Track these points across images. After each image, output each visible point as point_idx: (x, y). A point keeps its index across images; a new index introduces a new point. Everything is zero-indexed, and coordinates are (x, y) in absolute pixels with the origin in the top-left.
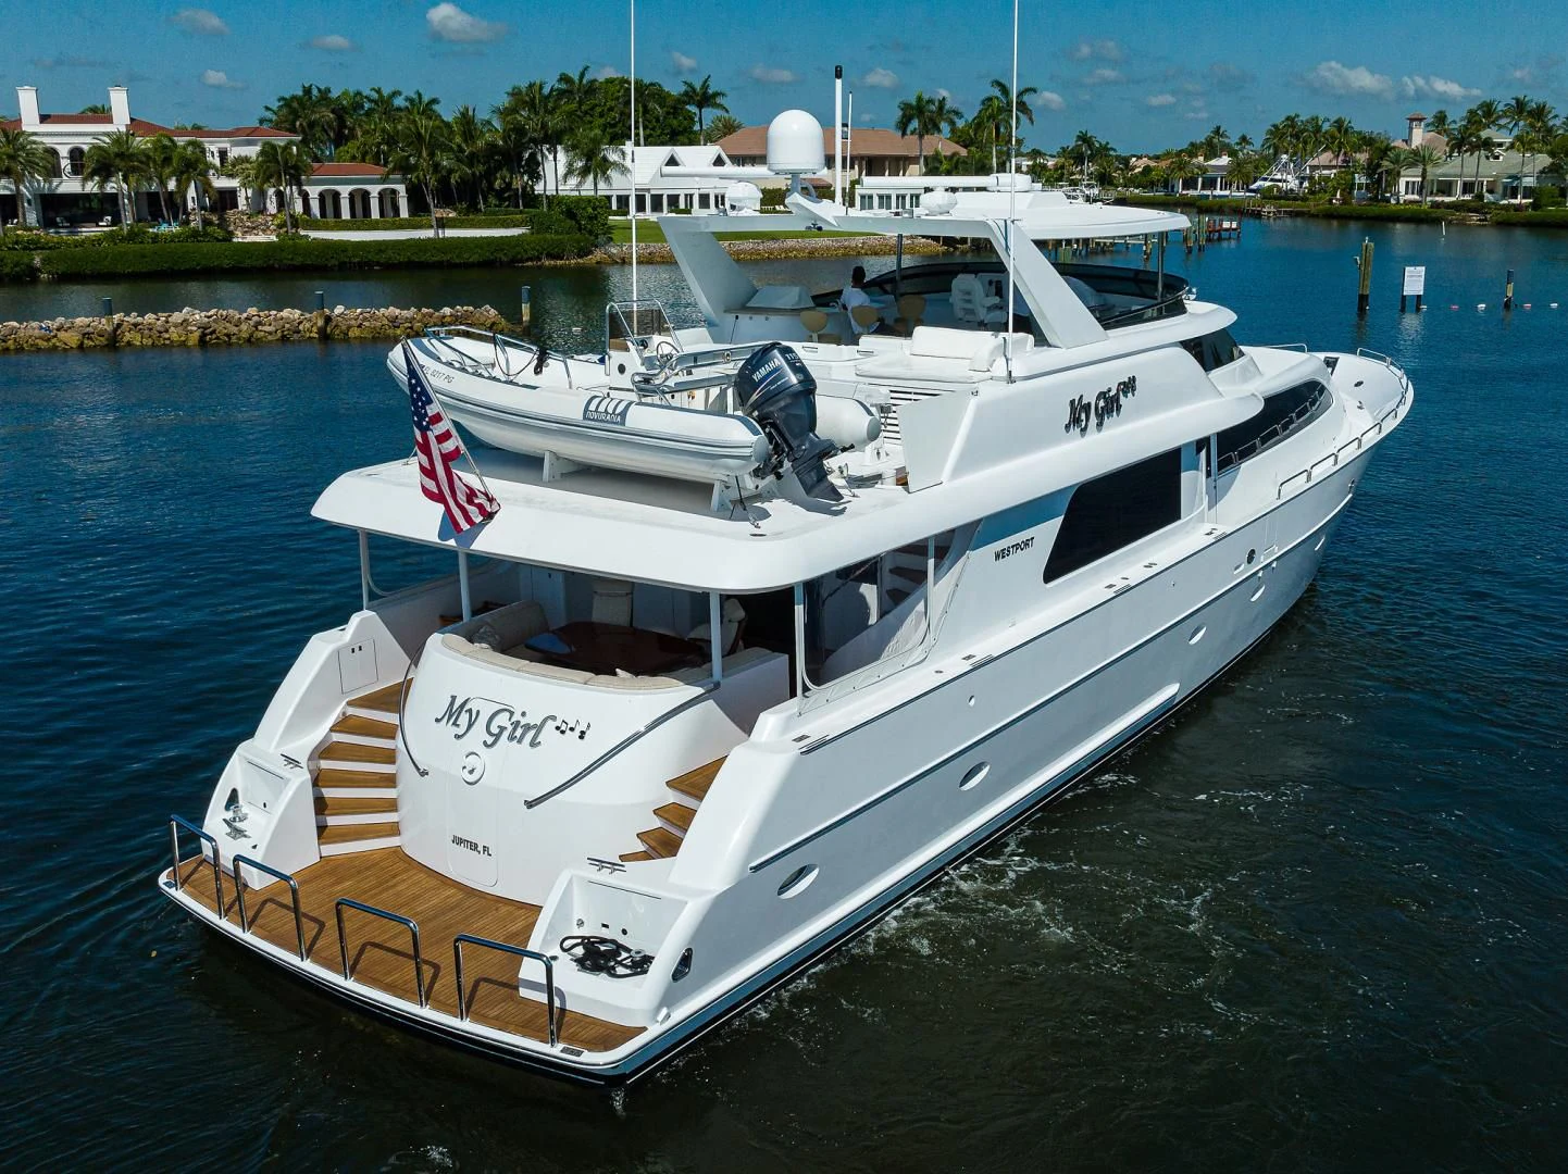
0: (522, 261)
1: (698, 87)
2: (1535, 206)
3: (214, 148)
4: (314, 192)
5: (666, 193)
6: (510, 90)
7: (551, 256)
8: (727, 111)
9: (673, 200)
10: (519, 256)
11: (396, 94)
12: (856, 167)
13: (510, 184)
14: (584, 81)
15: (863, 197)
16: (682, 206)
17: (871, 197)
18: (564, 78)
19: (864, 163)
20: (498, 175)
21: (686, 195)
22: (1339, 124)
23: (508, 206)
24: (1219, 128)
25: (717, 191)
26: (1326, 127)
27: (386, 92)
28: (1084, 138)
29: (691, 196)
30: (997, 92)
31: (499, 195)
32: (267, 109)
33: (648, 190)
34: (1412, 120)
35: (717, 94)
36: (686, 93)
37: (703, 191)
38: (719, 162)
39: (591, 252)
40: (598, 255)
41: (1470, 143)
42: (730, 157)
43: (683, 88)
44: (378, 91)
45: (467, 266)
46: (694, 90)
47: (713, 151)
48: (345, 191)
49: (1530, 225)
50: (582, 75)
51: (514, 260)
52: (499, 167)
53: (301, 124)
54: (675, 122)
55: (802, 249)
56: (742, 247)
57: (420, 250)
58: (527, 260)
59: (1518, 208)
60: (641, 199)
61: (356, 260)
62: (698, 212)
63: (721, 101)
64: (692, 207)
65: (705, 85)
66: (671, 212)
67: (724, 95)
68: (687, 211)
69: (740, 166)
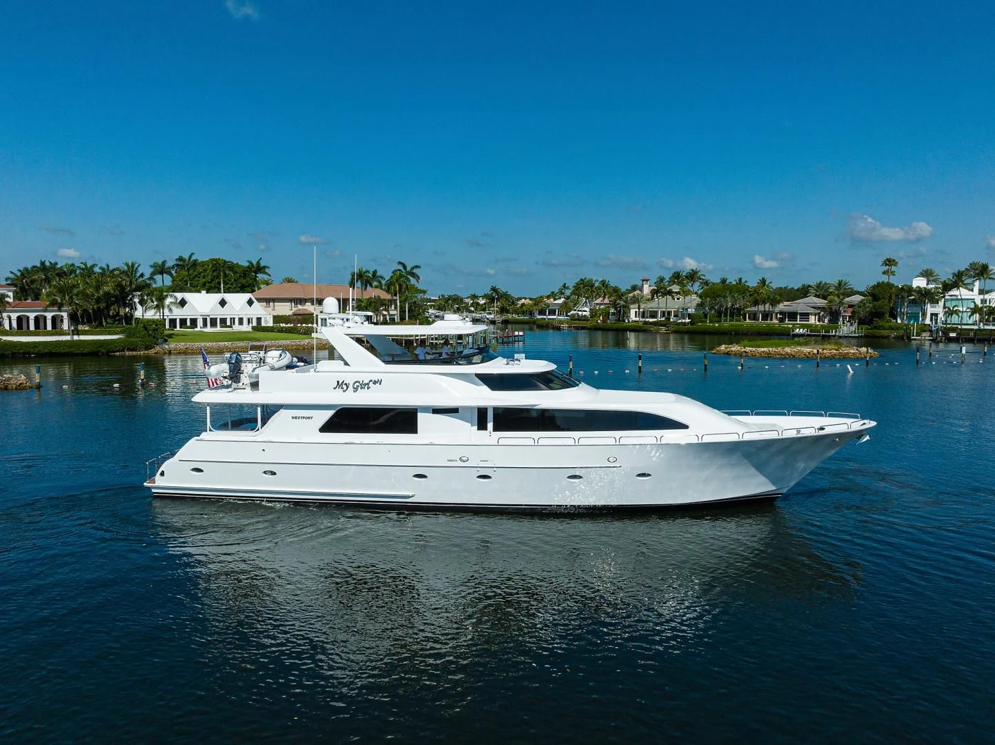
0: (113, 352)
1: (255, 263)
2: (692, 323)
4: (14, 316)
5: (219, 317)
6: (152, 264)
7: (129, 350)
8: (270, 276)
9: (223, 321)
10: (112, 350)
11: (93, 266)
13: (119, 312)
14: (192, 259)
15: (322, 319)
16: (228, 323)
18: (181, 259)
20: (112, 308)
21: (231, 318)
22: (603, 283)
23: (118, 324)
24: (565, 284)
25: (249, 316)
26: (597, 285)
27: (88, 266)
28: (494, 289)
29: (234, 318)
30: (401, 267)
31: (114, 317)
32: (11, 272)
33: (208, 316)
34: (643, 281)
35: (264, 267)
36: (248, 267)
37: (240, 316)
38: (250, 302)
39: (154, 348)
40: (158, 348)
41: (661, 292)
43: (247, 264)
44: (85, 264)
45: (83, 355)
46: (253, 265)
47: (247, 296)
48: (32, 316)
49: (688, 332)
50: (190, 258)
51: (108, 352)
52: (113, 304)
53: (26, 281)
54: (244, 281)
57: (57, 346)
59: (684, 324)
60: (205, 321)
61: (21, 351)
62: (237, 327)
63: (267, 270)
64: (234, 324)
65: (258, 263)
66: (221, 327)
67: (268, 268)
68: (231, 327)
69: (264, 304)
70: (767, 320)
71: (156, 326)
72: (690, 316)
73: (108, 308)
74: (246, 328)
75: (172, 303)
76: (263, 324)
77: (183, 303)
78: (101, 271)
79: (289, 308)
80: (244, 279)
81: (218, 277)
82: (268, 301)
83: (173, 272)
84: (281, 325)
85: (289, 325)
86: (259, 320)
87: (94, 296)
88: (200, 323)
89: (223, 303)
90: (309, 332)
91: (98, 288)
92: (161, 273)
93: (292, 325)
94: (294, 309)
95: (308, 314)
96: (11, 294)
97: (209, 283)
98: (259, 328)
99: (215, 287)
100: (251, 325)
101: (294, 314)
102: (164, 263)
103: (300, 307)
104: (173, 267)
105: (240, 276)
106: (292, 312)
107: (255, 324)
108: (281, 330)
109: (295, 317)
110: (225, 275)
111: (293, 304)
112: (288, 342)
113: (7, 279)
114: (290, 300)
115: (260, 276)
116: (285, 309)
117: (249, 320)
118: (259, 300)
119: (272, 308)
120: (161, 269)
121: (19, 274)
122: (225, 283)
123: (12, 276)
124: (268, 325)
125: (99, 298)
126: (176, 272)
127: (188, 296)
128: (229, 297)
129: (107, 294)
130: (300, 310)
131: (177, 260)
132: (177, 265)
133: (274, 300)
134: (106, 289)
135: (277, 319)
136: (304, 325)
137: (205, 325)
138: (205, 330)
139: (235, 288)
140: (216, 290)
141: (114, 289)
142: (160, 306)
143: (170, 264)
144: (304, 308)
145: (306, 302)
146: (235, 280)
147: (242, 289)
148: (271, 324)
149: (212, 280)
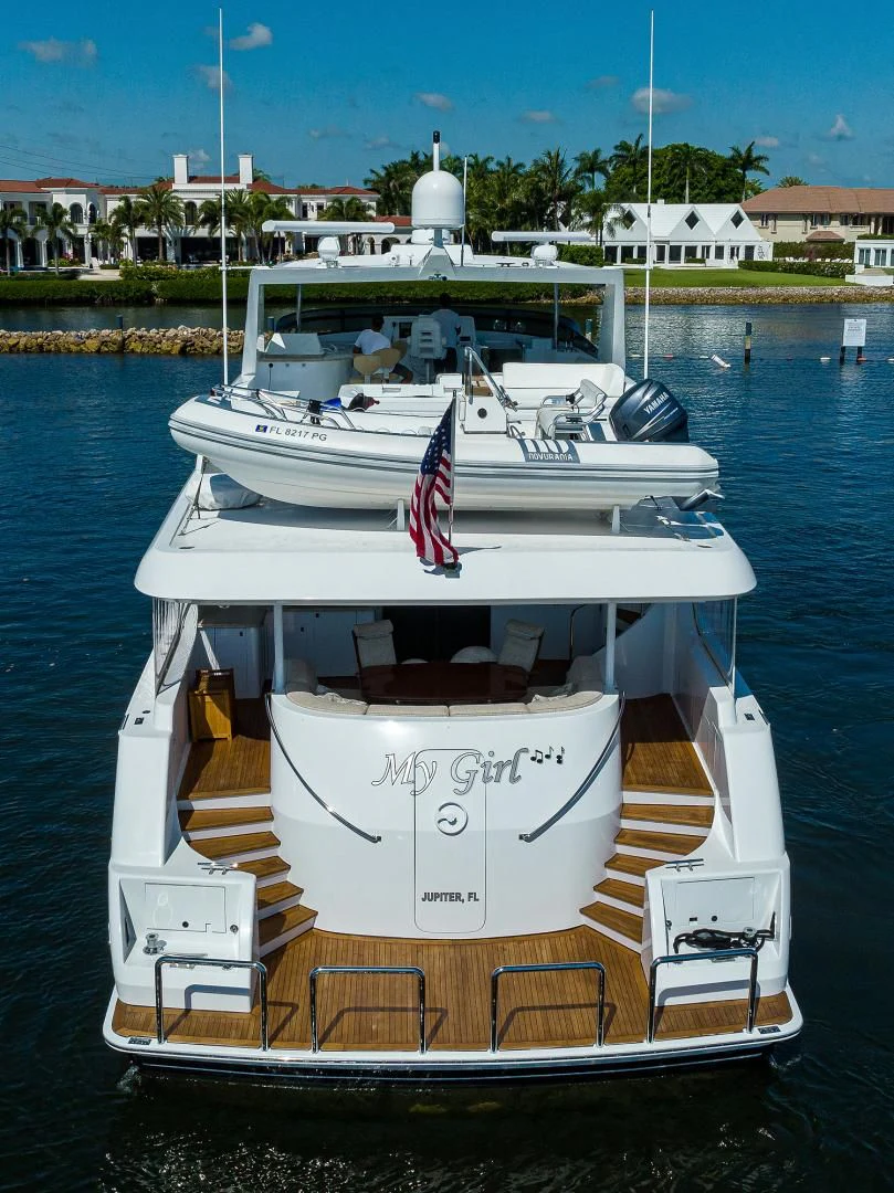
1: (743, 152)
3: (314, 203)
5: (684, 245)
6: (577, 154)
9: (691, 251)
11: (487, 160)
12: (873, 224)
14: (639, 146)
15: (862, 251)
16: (699, 256)
17: (868, 251)
18: (624, 146)
19: (881, 221)
21: (703, 247)
25: (733, 244)
27: (481, 159)
29: (708, 247)
32: (372, 171)
33: (667, 242)
35: (759, 158)
36: (732, 158)
37: (719, 244)
38: (737, 220)
39: (585, 294)
40: (591, 296)
42: (749, 214)
43: (728, 154)
44: (475, 157)
46: (740, 155)
47: (731, 209)
50: (637, 144)
53: (394, 186)
54: (723, 183)
55: (778, 296)
56: (721, 292)
58: (529, 299)
60: (661, 250)
61: (390, 295)
62: (712, 263)
63: (763, 164)
64: (708, 257)
65: (749, 150)
66: (688, 262)
67: (766, 159)
68: (702, 261)
69: (759, 222)
71: (591, 257)
74: (727, 263)
75: (616, 219)
76: (756, 258)
77: (628, 219)
78: (497, 168)
79: (802, 229)
80: (723, 179)
81: (682, 175)
82: (764, 217)
83: (610, 170)
84: (787, 259)
85: (800, 260)
86: (750, 250)
87: (494, 206)
88: (652, 254)
89: (692, 220)
90: (839, 273)
91: (502, 195)
92: (592, 170)
93: (806, 260)
94: (810, 232)
95: (835, 241)
96: (374, 204)
97: (665, 186)
98: (749, 264)
99: (674, 194)
100: (735, 258)
101: (810, 241)
102: (596, 153)
103: (820, 228)
104: (611, 161)
105: (717, 175)
106: (807, 236)
107: (742, 257)
108: (790, 269)
109: (812, 246)
110: (694, 174)
111: (809, 222)
112: (805, 290)
113: (366, 182)
114: (804, 216)
115: (751, 176)
116: (794, 232)
117: (732, 249)
118: (752, 216)
119: (771, 229)
120: (591, 165)
121: (383, 173)
122: (692, 188)
123: (373, 177)
124: (765, 259)
125: (503, 210)
126: (614, 169)
127: (638, 209)
128: (704, 210)
129: (517, 203)
130: (819, 233)
131: (616, 148)
132: (616, 156)
133: (776, 216)
134: (515, 196)
135: (781, 249)
136: (828, 260)
137: (661, 257)
138: (662, 266)
139: (707, 195)
140: (676, 198)
141: (527, 197)
142: (596, 226)
143: (605, 155)
144: (827, 229)
145: (831, 219)
146: (709, 182)
147: (719, 197)
148: (769, 258)
149: (671, 182)
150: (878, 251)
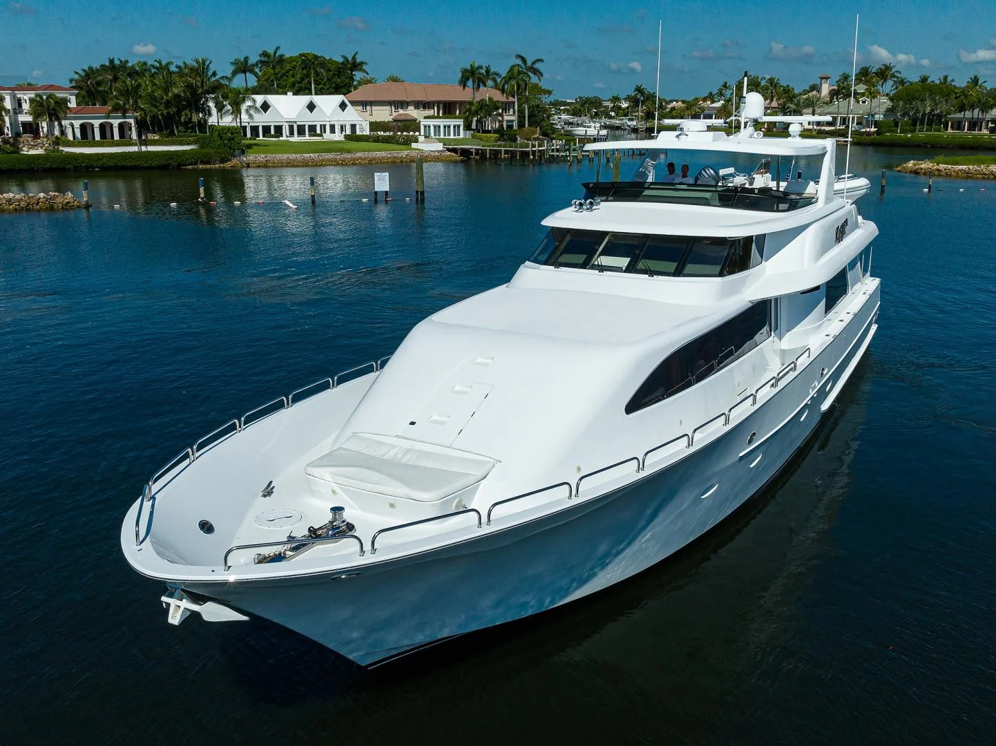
0: (186, 165)
1: (350, 59)
2: (878, 133)
3: (26, 97)
4: (77, 123)
5: (307, 124)
6: (233, 61)
7: (202, 162)
8: (368, 74)
9: (312, 129)
10: (183, 162)
11: (168, 64)
12: (436, 108)
13: (191, 119)
14: (277, 55)
15: (425, 126)
16: (318, 131)
17: (430, 127)
18: (265, 54)
19: (441, 105)
20: (183, 113)
21: (321, 125)
22: (771, 81)
23: (191, 132)
25: (342, 123)
26: (763, 83)
27: (164, 63)
28: (639, 90)
29: (325, 126)
30: (519, 62)
31: (186, 124)
32: (76, 73)
33: (296, 122)
34: (822, 78)
35: (362, 63)
36: (343, 63)
37: (332, 123)
38: (343, 106)
39: (230, 160)
40: (234, 161)
41: (843, 93)
42: (350, 102)
43: (341, 60)
44: (159, 62)
45: (151, 168)
46: (348, 61)
47: (339, 98)
48: (97, 123)
49: (876, 145)
50: (275, 53)
51: (179, 165)
52: (184, 108)
53: (91, 83)
54: (339, 80)
55: (365, 159)
56: (326, 157)
57: (123, 159)
58: (189, 165)
59: (869, 134)
60: (291, 128)
61: (84, 165)
62: (328, 136)
63: (364, 67)
64: (325, 132)
65: (354, 58)
66: (310, 136)
67: (366, 64)
68: (321, 135)
69: (360, 108)
70: (974, 130)
71: (232, 134)
72: (876, 124)
73: (179, 113)
74: (338, 136)
75: (250, 107)
76: (358, 133)
77: (265, 107)
78: (177, 70)
79: (388, 112)
80: (339, 77)
81: (308, 76)
82: (364, 104)
83: (257, 70)
84: (379, 133)
85: (387, 133)
86: (353, 127)
87: (162, 98)
88: (286, 131)
89: (311, 107)
90: (408, 142)
91: (166, 90)
92: (244, 72)
93: (391, 133)
94: (395, 114)
95: (411, 120)
96: (73, 99)
97: (300, 82)
98: (353, 137)
99: (305, 89)
100: (344, 133)
101: (395, 120)
102: (246, 59)
103: (401, 111)
104: (256, 64)
105: (334, 75)
106: (392, 117)
107: (348, 132)
108: (377, 140)
109: (394, 124)
110: (317, 74)
111: (393, 108)
112: (384, 154)
113: (71, 81)
114: (390, 103)
115: (358, 75)
116: (384, 114)
117: (342, 127)
118: (354, 103)
119: (369, 112)
120: (243, 67)
121: (83, 74)
122: (317, 83)
123: (76, 77)
124: (364, 133)
125: (168, 101)
126: (260, 71)
127: (271, 99)
128: (319, 100)
129: (177, 96)
130: (400, 115)
131: (260, 55)
132: (262, 62)
133: (372, 103)
134: (176, 91)
135: (374, 126)
136: (405, 133)
137: (292, 133)
138: (291, 139)
139: (328, 89)
140: (307, 91)
141: (184, 92)
142: (237, 112)
143: (253, 59)
144: (406, 112)
145: (408, 105)
146: (329, 80)
147: (336, 90)
148: (367, 132)
149: (302, 79)
150: (435, 127)
